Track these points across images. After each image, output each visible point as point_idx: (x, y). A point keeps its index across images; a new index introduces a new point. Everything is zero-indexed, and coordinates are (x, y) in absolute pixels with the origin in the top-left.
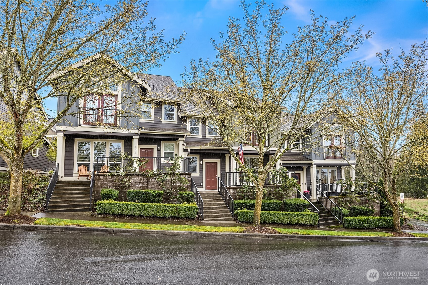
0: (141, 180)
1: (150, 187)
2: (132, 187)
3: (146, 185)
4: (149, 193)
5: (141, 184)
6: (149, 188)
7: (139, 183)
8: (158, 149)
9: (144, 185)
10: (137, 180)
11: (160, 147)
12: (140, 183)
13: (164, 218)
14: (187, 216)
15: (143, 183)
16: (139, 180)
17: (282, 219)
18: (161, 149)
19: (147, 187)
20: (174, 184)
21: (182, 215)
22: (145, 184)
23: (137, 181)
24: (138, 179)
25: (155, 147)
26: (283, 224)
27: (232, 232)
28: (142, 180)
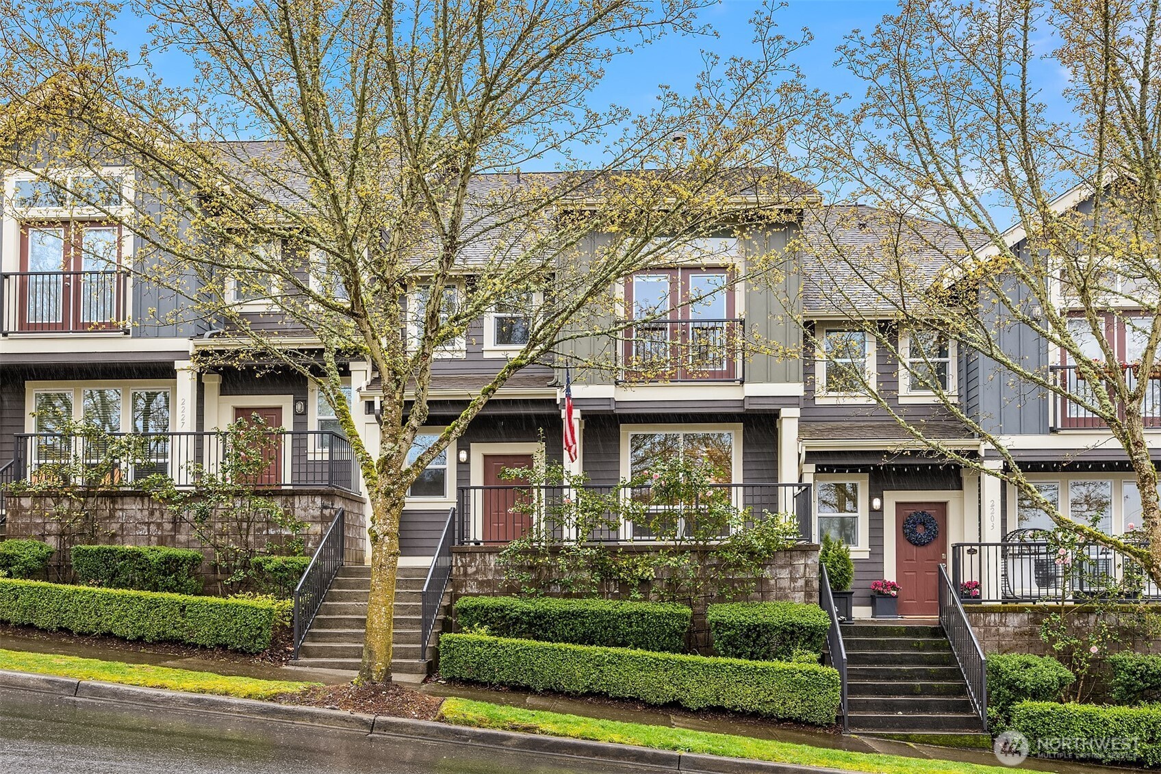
0: (152, 513)
1: (182, 538)
2: (122, 536)
3: (171, 530)
4: (139, 555)
5: (153, 527)
6: (180, 543)
7: (145, 523)
8: (294, 407)
9: (162, 530)
10: (139, 512)
11: (305, 402)
12: (149, 524)
13: (140, 640)
14: (222, 640)
15: (159, 525)
16: (146, 513)
17: (638, 682)
18: (306, 407)
19: (173, 537)
20: (272, 532)
21: (203, 634)
22: (168, 526)
23: (139, 516)
24: (141, 510)
25: (285, 403)
26: (644, 701)
27: (226, 694)
28: (157, 514)
